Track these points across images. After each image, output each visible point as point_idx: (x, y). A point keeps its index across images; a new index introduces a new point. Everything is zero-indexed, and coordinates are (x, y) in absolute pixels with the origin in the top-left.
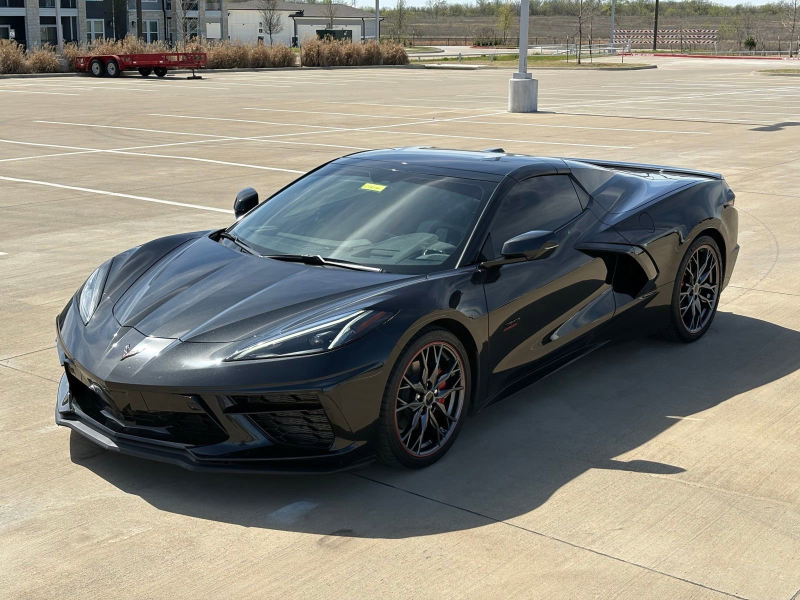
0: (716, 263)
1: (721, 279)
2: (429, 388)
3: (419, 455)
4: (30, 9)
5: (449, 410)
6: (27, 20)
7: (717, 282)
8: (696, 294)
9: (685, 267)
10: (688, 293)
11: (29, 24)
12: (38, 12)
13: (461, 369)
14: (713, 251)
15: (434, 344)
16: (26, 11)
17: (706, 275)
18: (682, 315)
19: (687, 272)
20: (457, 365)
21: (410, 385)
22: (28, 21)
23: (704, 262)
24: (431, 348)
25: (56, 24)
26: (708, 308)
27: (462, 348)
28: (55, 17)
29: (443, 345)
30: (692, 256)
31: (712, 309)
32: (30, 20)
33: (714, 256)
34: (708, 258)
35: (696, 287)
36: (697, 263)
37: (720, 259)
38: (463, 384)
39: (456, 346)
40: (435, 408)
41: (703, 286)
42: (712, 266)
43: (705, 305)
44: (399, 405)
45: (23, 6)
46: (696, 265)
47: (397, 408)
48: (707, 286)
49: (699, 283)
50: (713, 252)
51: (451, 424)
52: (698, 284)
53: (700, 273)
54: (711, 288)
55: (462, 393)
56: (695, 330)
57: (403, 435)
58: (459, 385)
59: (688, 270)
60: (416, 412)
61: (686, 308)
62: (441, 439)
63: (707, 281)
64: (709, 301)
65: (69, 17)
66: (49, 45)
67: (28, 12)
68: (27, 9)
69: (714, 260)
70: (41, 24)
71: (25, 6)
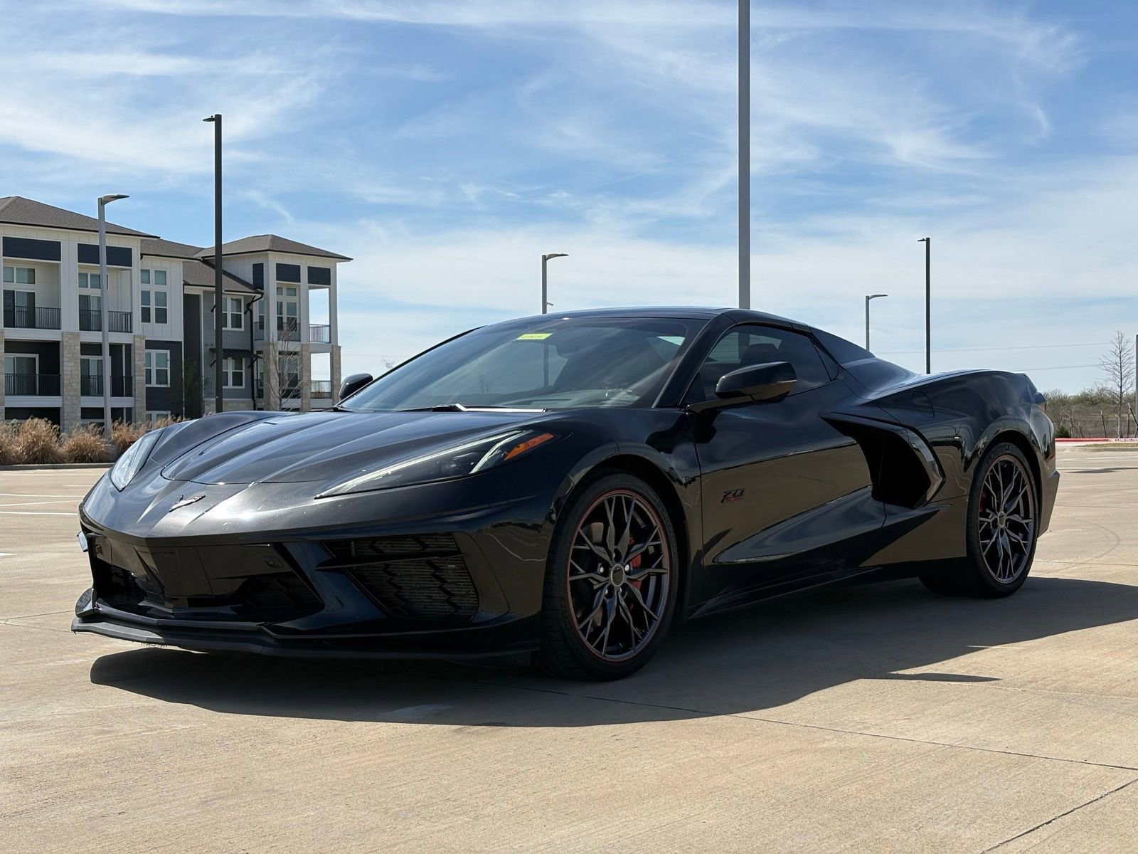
0: (1027, 487)
1: (1037, 513)
2: (618, 559)
3: (604, 656)
4: (69, 398)
5: (647, 601)
6: (63, 412)
7: (1031, 515)
8: (1002, 526)
9: (983, 480)
10: (991, 521)
11: (65, 418)
12: (80, 402)
13: (663, 542)
14: (1022, 467)
15: (623, 494)
16: (63, 401)
17: (1014, 501)
18: (984, 551)
19: (986, 489)
20: (657, 534)
21: (588, 545)
22: (65, 414)
23: (1011, 481)
24: (619, 499)
25: (103, 418)
26: (1022, 553)
27: (663, 510)
28: (103, 409)
29: (637, 500)
30: (992, 467)
31: (1028, 555)
32: (68, 413)
33: (1024, 475)
34: (1014, 477)
35: (1001, 517)
36: (1000, 479)
37: (1033, 482)
38: (666, 564)
39: (654, 504)
40: (626, 593)
41: (1010, 517)
42: (1022, 490)
43: (1016, 547)
44: (574, 572)
45: (58, 394)
46: (999, 483)
47: (571, 575)
48: (1016, 518)
49: (1005, 510)
50: (1021, 469)
51: (650, 623)
52: (1003, 512)
53: (1005, 495)
54: (1024, 522)
55: (666, 579)
56: (1004, 580)
57: (580, 621)
58: (660, 566)
59: (987, 484)
60: (598, 590)
61: (990, 542)
62: (637, 643)
63: (1017, 511)
64: (1022, 542)
65: (123, 408)
66: (94, 427)
67: (66, 402)
68: (65, 397)
69: (1024, 481)
70: (82, 418)
71: (61, 393)
